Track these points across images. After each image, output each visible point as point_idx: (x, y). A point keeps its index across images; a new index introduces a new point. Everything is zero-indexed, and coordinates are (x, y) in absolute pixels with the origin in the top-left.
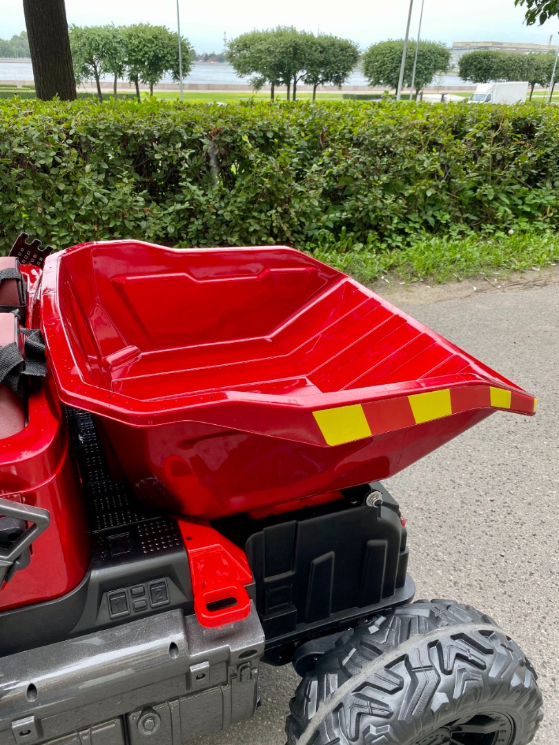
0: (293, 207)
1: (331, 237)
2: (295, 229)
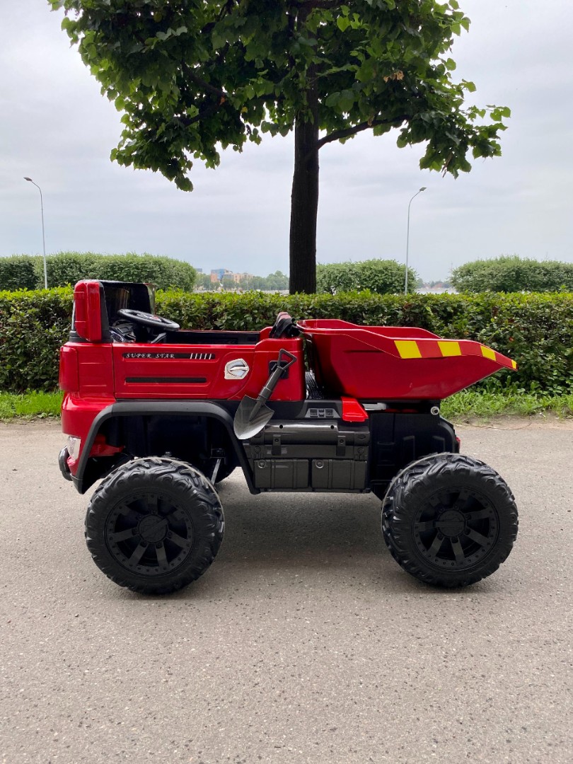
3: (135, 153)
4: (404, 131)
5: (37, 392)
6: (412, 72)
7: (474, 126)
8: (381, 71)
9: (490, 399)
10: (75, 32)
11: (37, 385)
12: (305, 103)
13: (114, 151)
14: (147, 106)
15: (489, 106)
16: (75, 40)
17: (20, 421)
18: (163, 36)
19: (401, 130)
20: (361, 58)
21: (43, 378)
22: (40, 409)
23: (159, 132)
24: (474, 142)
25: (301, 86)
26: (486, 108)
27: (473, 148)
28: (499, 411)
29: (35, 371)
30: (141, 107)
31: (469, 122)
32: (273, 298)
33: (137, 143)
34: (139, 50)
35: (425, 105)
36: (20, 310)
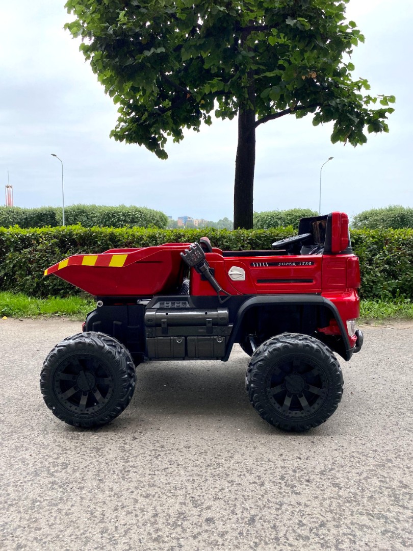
0: (365, 277)
1: (390, 295)
2: (367, 289)
3: (127, 133)
4: (317, 114)
5: (55, 298)
6: (323, 72)
7: (369, 110)
8: (300, 72)
9: (383, 306)
10: (89, 53)
11: (55, 292)
12: (247, 96)
13: (112, 132)
14: (136, 101)
15: (380, 96)
16: (88, 57)
17: (43, 318)
18: (148, 53)
19: (315, 114)
20: (286, 65)
21: (60, 288)
22: (57, 309)
23: (144, 118)
24: (369, 121)
25: (243, 84)
26: (377, 97)
27: (368, 125)
28: (391, 315)
29: (54, 283)
30: (131, 101)
31: (364, 107)
32: (222, 232)
33: (128, 126)
34: (131, 63)
35: (332, 95)
36: (46, 240)
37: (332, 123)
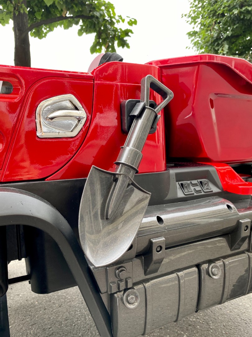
7: (118, 28)
19: (79, 26)
26: (126, 17)
27: (117, 41)
31: (116, 25)
37: (94, 35)
